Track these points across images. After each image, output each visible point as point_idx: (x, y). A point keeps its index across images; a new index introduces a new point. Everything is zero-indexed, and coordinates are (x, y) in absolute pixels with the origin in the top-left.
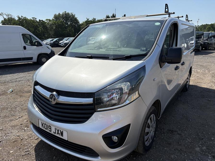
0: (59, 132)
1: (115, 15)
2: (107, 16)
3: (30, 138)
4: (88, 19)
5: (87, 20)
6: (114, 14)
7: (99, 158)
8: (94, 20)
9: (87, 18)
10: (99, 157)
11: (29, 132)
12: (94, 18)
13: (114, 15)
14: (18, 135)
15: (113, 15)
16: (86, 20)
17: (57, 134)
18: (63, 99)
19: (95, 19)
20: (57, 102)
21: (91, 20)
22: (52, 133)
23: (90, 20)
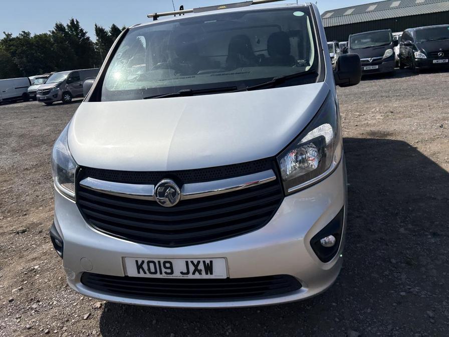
0: (201, 267)
1: (77, 22)
2: (57, 24)
3: (68, 321)
4: (8, 35)
5: (5, 37)
6: (73, 20)
7: (303, 291)
8: (24, 37)
9: (4, 33)
10: (302, 288)
11: (52, 311)
12: (24, 32)
13: (75, 23)
14: (28, 326)
15: (71, 23)
16: (3, 37)
17: (194, 273)
18: (193, 190)
19: (28, 34)
20: (182, 199)
21: (17, 37)
22: (177, 275)
23: (14, 36)
